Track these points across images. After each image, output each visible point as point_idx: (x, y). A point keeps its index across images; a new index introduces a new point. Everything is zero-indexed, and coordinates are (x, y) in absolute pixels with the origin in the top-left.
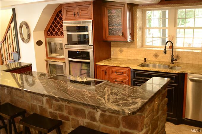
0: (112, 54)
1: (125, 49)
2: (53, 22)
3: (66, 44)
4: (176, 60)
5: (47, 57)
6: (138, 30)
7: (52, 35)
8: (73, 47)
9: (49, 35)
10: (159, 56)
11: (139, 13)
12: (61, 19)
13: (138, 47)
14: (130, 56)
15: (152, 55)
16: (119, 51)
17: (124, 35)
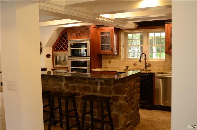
0: (103, 65)
1: (112, 61)
2: (60, 40)
3: (69, 56)
4: (148, 67)
5: (53, 67)
6: (121, 47)
7: (58, 50)
8: (74, 58)
9: (56, 50)
10: (137, 65)
11: (122, 36)
12: (66, 38)
13: (122, 59)
14: (116, 66)
15: (132, 64)
16: (108, 62)
17: (112, 50)
